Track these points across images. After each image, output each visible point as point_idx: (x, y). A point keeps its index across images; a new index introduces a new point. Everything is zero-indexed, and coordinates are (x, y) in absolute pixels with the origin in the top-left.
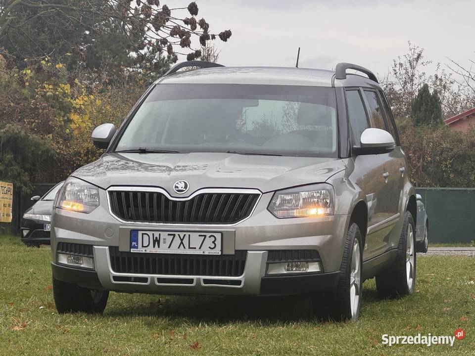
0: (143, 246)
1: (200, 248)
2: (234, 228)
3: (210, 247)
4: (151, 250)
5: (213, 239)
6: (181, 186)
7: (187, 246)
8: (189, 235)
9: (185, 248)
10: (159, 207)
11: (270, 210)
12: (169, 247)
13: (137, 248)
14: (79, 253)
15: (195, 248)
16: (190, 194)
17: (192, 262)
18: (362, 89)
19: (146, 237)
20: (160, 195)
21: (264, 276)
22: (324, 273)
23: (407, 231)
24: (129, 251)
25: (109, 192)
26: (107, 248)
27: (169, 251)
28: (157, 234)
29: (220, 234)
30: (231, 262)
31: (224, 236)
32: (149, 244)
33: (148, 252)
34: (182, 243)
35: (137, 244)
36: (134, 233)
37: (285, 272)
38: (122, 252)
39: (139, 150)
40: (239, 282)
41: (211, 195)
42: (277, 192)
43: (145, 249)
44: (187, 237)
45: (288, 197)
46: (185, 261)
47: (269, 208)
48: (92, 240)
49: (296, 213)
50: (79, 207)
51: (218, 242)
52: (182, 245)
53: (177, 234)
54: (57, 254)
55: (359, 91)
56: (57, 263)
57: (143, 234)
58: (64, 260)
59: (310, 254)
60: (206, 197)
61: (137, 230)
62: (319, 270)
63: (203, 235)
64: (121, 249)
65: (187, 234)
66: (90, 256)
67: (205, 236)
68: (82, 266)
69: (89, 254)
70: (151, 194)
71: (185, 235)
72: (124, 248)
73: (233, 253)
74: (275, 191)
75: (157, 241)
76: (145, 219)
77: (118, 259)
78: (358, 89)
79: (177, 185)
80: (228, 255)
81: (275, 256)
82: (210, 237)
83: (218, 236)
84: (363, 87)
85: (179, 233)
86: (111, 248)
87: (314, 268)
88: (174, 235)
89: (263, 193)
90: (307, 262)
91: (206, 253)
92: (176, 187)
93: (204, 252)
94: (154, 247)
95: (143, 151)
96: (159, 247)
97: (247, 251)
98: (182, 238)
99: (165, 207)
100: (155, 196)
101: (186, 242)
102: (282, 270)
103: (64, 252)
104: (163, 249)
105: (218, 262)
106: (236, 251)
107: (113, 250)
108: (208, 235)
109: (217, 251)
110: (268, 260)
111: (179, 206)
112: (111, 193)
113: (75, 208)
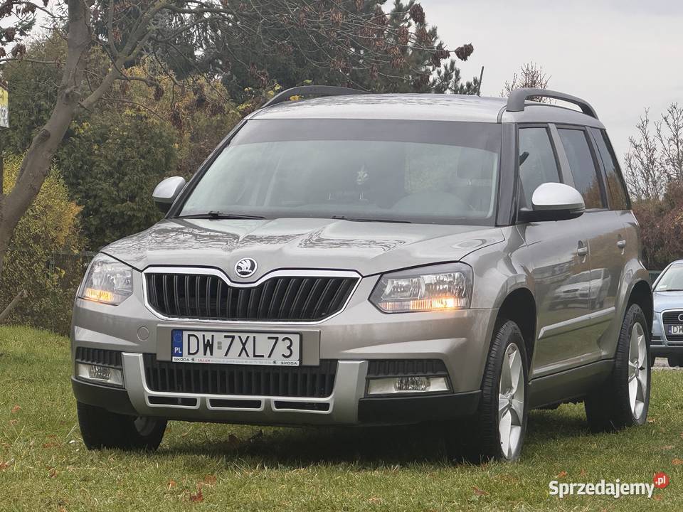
0: (189, 353)
1: (270, 356)
2: (319, 327)
3: (283, 355)
4: (200, 358)
5: (288, 343)
6: (246, 266)
7: (251, 353)
8: (254, 337)
9: (248, 356)
10: (213, 296)
11: (373, 302)
12: (226, 355)
13: (181, 355)
14: (104, 363)
15: (263, 356)
16: (259, 278)
17: (258, 375)
18: (552, 127)
19: (193, 340)
20: (215, 279)
21: (363, 397)
22: (454, 393)
23: (630, 334)
24: (170, 359)
25: (146, 274)
26: (140, 355)
27: (226, 360)
28: (208, 336)
29: (298, 336)
30: (314, 377)
31: (304, 338)
32: (198, 350)
33: (196, 361)
34: (244, 348)
35: (182, 350)
36: (176, 335)
37: (395, 392)
38: (161, 362)
39: (210, 214)
40: (326, 406)
41: (288, 279)
42: (385, 275)
43: (192, 356)
44: (251, 340)
45: (404, 283)
46: (250, 374)
47: (371, 299)
48: (120, 343)
49: (412, 305)
50: (110, 297)
51: (296, 348)
52: (244, 351)
53: (236, 335)
54: (77, 363)
55: (548, 129)
56: (77, 377)
57: (189, 336)
58: (85, 373)
59: (432, 366)
60: (280, 282)
61: (181, 331)
62: (446, 389)
63: (274, 336)
64: (159, 358)
65: (251, 335)
66: (118, 367)
67: (277, 339)
68: (109, 381)
69: (116, 364)
70: (204, 278)
71: (248, 337)
72: (163, 356)
73: (317, 363)
74: (382, 274)
75: (209, 346)
76: (193, 313)
77: (155, 371)
78: (546, 125)
79: (240, 265)
80: (311, 367)
81: (379, 368)
82: (284, 340)
83: (296, 339)
84: (555, 124)
85: (239, 334)
86: (145, 355)
87: (438, 386)
88: (233, 337)
89: (363, 277)
90: (428, 378)
91: (279, 364)
92: (239, 267)
93: (275, 362)
94: (205, 354)
95: (214, 216)
96: (211, 354)
97: (337, 360)
98: (244, 342)
99: (222, 297)
100: (209, 280)
101: (249, 347)
102: (391, 389)
103: (84, 361)
104: (218, 358)
105: (296, 376)
106: (322, 361)
107: (149, 358)
108: (281, 337)
109: (294, 361)
110: (368, 373)
111: (241, 295)
112: (149, 276)
113: (103, 298)
